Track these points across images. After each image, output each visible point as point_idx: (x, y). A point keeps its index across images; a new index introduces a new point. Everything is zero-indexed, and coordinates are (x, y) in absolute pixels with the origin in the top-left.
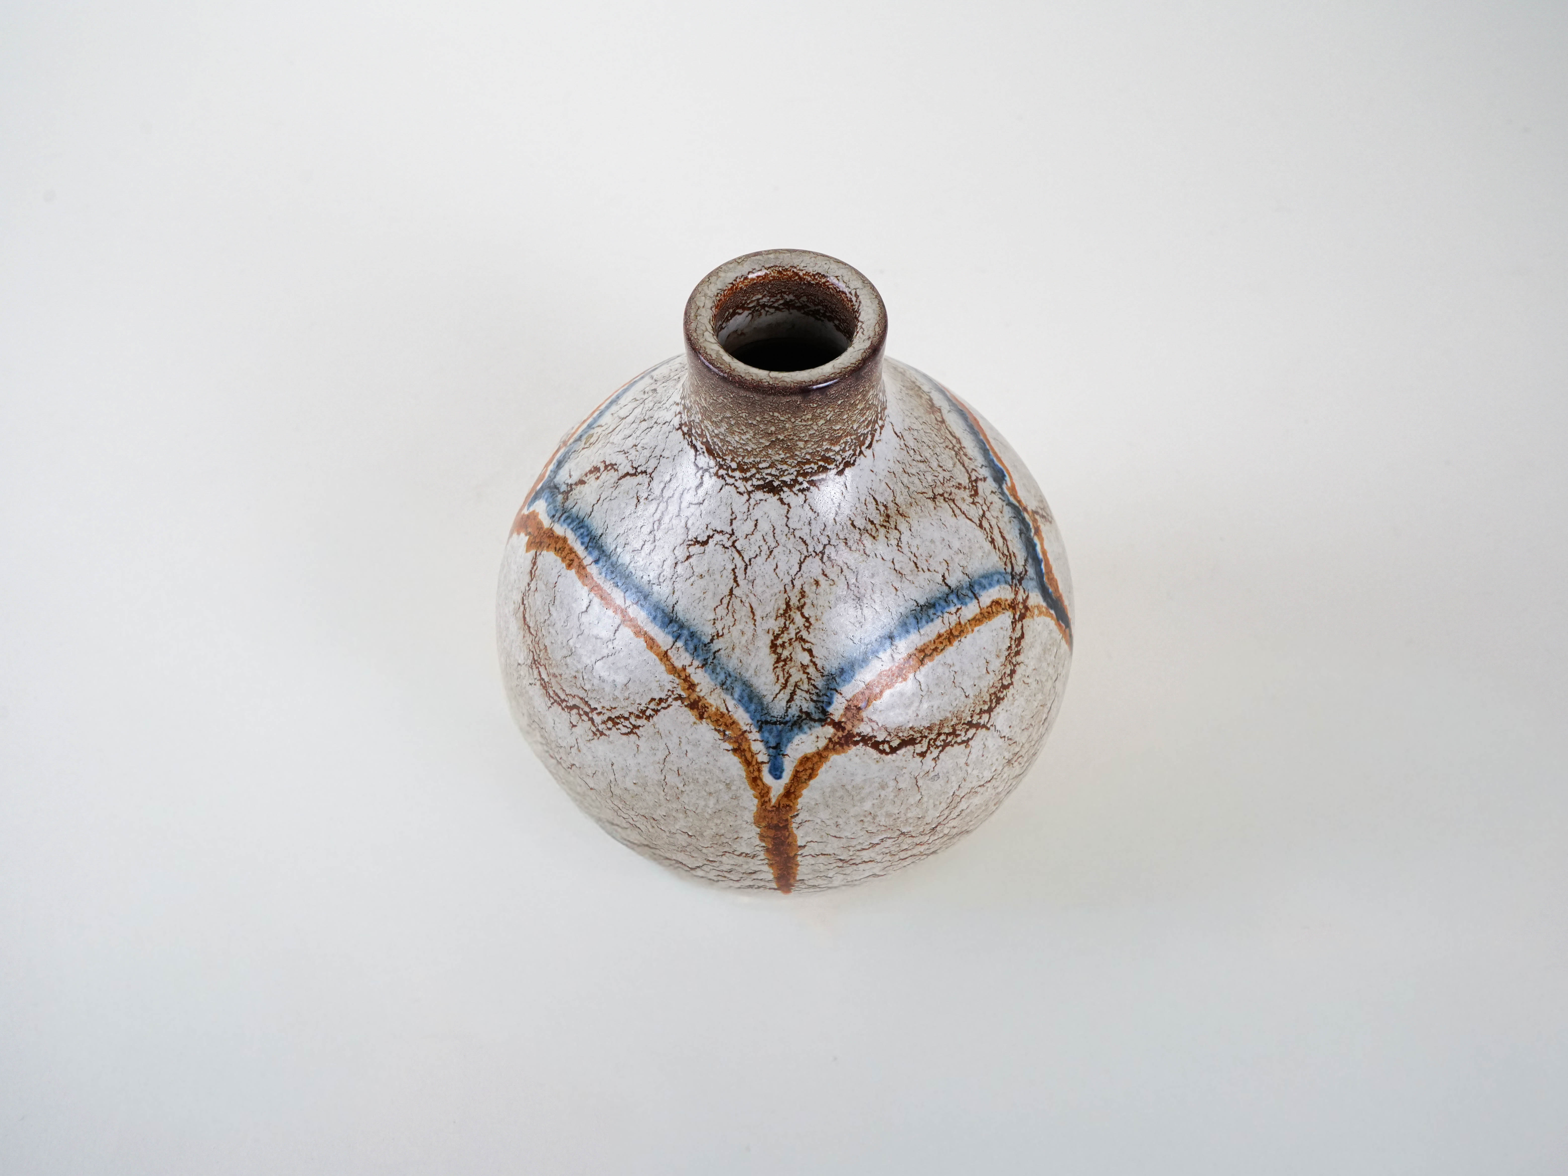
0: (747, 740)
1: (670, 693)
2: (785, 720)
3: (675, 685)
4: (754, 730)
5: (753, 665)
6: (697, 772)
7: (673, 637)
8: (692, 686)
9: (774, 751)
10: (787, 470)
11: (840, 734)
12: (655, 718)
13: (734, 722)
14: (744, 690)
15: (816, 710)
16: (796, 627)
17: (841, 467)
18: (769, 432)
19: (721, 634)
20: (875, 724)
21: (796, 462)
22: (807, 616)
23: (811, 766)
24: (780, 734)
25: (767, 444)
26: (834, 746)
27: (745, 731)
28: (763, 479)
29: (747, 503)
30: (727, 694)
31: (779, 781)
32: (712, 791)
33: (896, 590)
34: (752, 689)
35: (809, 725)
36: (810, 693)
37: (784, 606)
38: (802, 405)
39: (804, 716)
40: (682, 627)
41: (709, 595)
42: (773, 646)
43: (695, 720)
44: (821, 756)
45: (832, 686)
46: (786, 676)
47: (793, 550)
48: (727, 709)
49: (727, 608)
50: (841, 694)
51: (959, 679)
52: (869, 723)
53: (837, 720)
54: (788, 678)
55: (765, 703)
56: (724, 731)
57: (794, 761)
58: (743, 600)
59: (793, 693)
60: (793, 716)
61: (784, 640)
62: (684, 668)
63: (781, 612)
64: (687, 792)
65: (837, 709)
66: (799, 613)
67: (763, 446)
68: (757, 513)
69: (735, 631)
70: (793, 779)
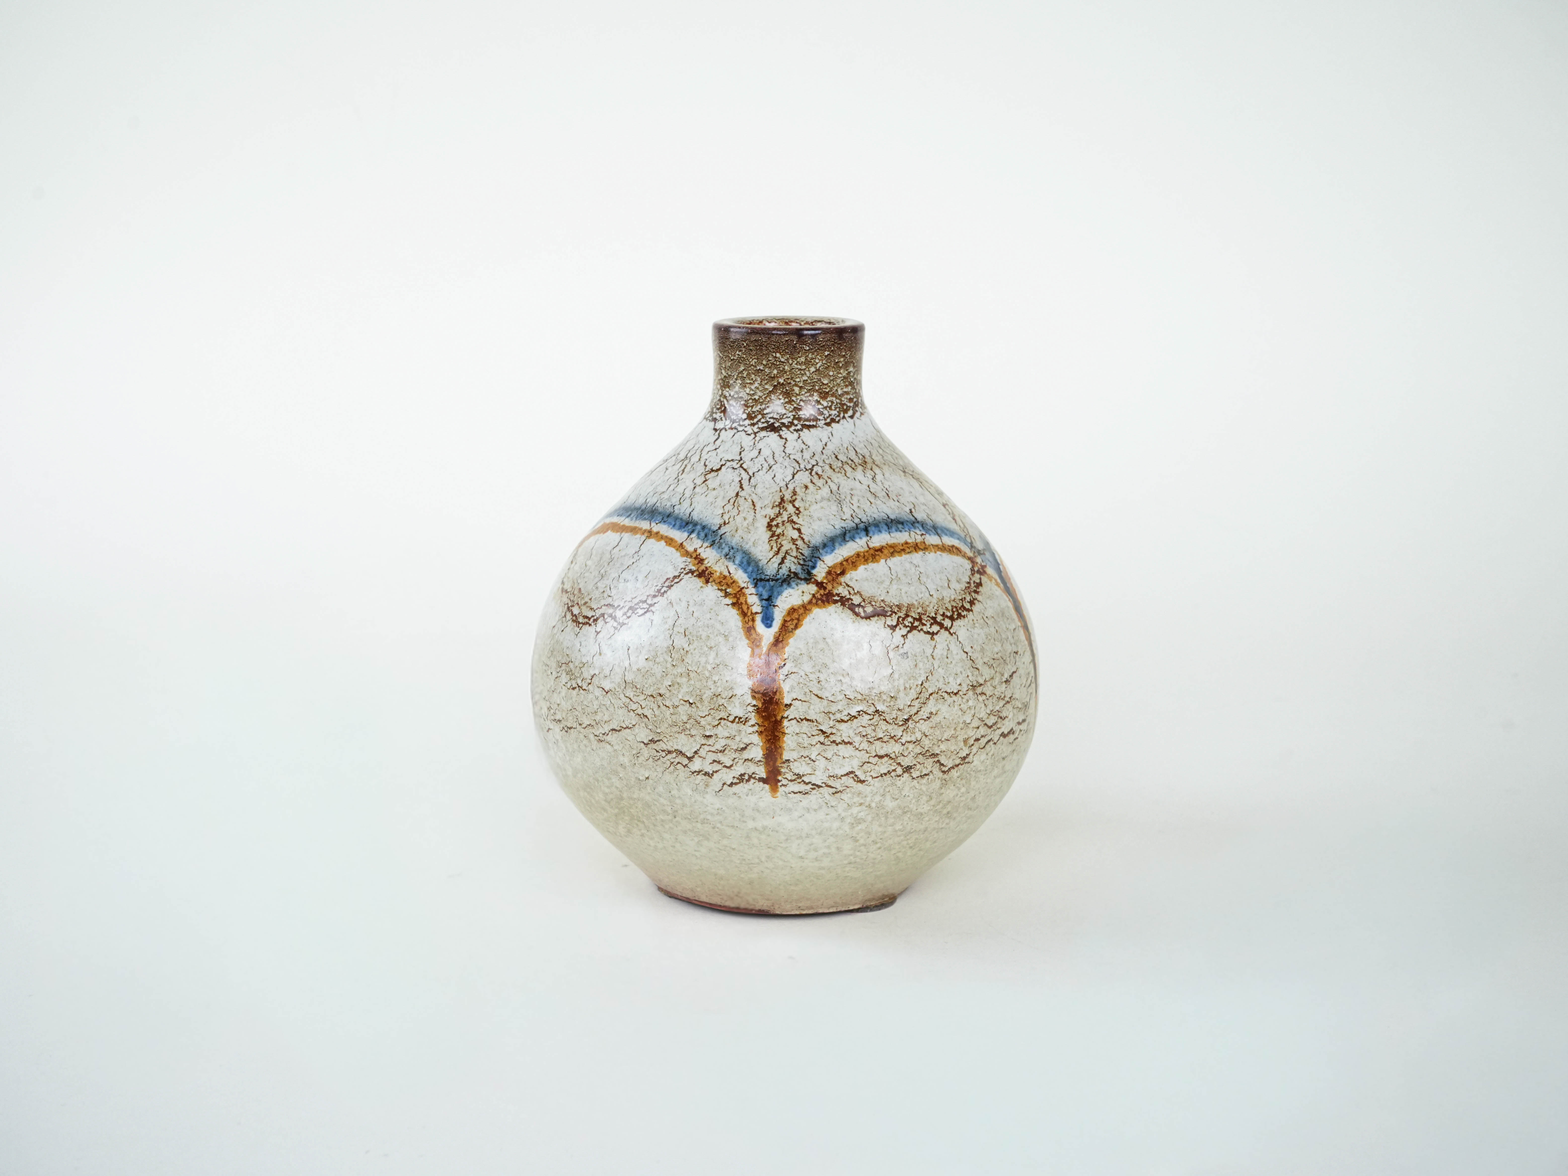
0: (744, 594)
1: (683, 570)
2: (776, 578)
3: (687, 563)
4: (751, 586)
5: (752, 540)
6: (700, 629)
7: (688, 532)
8: (701, 561)
9: (767, 602)
10: (785, 414)
11: (822, 592)
12: (669, 593)
13: (734, 582)
14: (743, 557)
15: (802, 571)
16: (788, 513)
17: (828, 420)
18: (773, 376)
19: (727, 522)
20: (852, 589)
21: (793, 407)
22: (797, 506)
23: (797, 617)
24: (772, 589)
25: (771, 389)
26: (817, 602)
27: (743, 588)
28: (767, 422)
29: (754, 440)
30: (729, 561)
31: (769, 630)
32: (713, 645)
33: (871, 503)
34: (750, 555)
35: (796, 582)
36: (798, 559)
37: (780, 500)
38: (798, 345)
39: (792, 575)
40: (695, 524)
41: (720, 499)
42: (769, 526)
43: (702, 585)
44: (805, 608)
45: (815, 555)
46: (779, 546)
47: (788, 466)
48: (729, 572)
49: (734, 505)
50: (823, 561)
51: (923, 579)
52: (846, 587)
53: (819, 581)
54: (780, 547)
55: (761, 565)
56: (726, 589)
57: (783, 611)
58: (747, 498)
59: (784, 559)
60: (783, 575)
61: (778, 522)
62: (695, 550)
63: (777, 503)
64: (692, 651)
65: (820, 573)
66: (791, 505)
67: (768, 392)
68: (760, 445)
69: (739, 519)
70: (782, 629)
